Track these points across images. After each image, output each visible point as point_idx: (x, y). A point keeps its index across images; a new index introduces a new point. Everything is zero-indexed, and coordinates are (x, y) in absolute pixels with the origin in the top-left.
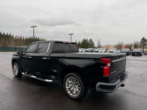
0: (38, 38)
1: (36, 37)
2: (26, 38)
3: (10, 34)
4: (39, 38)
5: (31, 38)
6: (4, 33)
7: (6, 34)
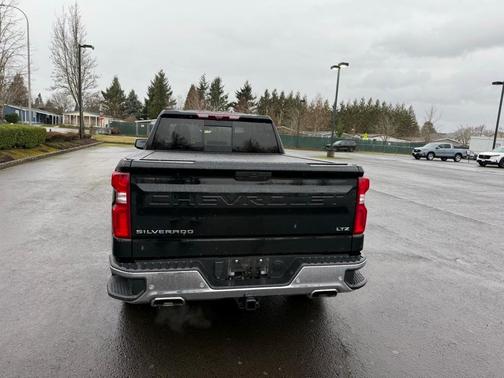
0: (383, 104)
1: (378, 102)
2: (343, 107)
3: (298, 93)
4: (388, 105)
5: (358, 104)
6: (283, 93)
7: (286, 96)
